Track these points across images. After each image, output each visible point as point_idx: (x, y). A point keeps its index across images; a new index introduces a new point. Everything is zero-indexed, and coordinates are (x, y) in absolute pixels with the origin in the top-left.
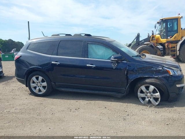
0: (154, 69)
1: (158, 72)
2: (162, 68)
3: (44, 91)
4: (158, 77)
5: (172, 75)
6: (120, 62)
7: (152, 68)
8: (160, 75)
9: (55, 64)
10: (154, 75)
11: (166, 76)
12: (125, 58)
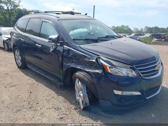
0: (87, 60)
1: (91, 65)
2: (96, 60)
3: (21, 64)
4: (89, 71)
5: (110, 72)
6: (59, 45)
7: (85, 58)
8: (93, 69)
9: (22, 41)
10: (87, 68)
11: (98, 73)
12: (64, 41)
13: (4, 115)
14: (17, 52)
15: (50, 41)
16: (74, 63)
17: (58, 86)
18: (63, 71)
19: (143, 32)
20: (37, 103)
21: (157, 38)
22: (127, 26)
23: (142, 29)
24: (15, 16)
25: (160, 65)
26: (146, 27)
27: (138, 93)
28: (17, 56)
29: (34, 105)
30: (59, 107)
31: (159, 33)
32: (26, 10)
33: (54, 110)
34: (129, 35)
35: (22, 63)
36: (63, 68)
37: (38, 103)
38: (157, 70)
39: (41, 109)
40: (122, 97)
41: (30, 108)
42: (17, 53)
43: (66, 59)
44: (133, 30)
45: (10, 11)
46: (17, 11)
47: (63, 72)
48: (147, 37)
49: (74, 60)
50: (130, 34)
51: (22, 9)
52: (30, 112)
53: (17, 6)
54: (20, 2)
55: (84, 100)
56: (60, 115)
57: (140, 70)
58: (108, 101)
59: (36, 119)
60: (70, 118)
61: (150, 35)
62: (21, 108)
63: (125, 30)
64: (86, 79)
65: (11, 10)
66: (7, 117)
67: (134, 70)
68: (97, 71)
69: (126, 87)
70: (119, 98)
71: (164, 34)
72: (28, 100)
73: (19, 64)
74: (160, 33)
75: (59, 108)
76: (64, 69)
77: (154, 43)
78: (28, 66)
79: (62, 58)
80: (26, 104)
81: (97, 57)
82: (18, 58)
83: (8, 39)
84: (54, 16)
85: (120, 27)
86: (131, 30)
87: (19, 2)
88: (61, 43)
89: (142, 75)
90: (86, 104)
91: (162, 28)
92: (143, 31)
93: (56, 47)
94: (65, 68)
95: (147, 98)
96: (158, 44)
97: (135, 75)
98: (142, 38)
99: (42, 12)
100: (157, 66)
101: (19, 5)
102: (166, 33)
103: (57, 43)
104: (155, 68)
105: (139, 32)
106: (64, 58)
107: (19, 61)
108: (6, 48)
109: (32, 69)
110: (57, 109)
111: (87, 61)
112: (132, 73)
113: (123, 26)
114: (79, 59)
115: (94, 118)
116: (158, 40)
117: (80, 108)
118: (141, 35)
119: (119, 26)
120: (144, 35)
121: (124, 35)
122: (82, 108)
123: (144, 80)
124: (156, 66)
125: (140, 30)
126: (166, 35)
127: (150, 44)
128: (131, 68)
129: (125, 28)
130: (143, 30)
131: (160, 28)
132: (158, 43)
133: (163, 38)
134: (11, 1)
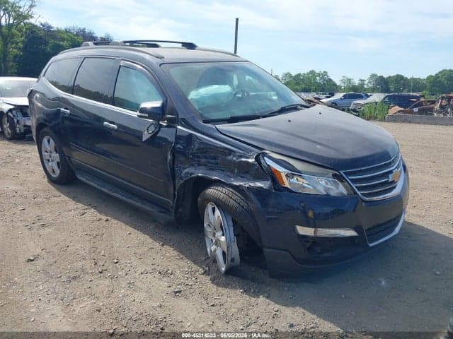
0: (234, 159)
1: (245, 170)
2: (257, 159)
3: (58, 172)
4: (240, 185)
5: (289, 187)
6: (165, 124)
7: (230, 154)
8: (249, 180)
9: (64, 113)
10: (234, 177)
11: (261, 188)
12: (177, 115)
13: (41, 288)
14: (49, 141)
15: (143, 115)
16: (203, 167)
17: (160, 223)
18: (175, 187)
19: (365, 90)
20: (115, 261)
21: (400, 107)
22: (325, 72)
23: (362, 80)
24: (21, 45)
25: (401, 171)
26: (373, 76)
27: (351, 233)
28: (46, 152)
29: (109, 265)
30: (168, 270)
31: (405, 93)
32: (49, 27)
33: (157, 275)
34: (329, 97)
35: (61, 171)
36: (174, 180)
37: (117, 262)
38: (393, 182)
39: (127, 274)
40: (315, 241)
41: (100, 273)
42: (49, 144)
43: (182, 159)
44: (338, 83)
45: (4, 30)
46: (24, 30)
47: (174, 189)
48: (376, 103)
49: (203, 160)
50: (332, 95)
51: (38, 24)
52: (101, 282)
53: (25, 17)
54: (35, 6)
55: (228, 251)
56: (174, 287)
57: (354, 181)
58: (285, 250)
59: (120, 296)
60: (197, 291)
61: (382, 96)
62: (78, 273)
63: (319, 84)
64: (232, 202)
65: (9, 26)
66: (49, 293)
67: (342, 182)
68: (259, 184)
69: (324, 220)
70: (308, 245)
71: (418, 95)
72: (92, 256)
73: (54, 172)
74: (409, 91)
75: (170, 272)
76: (179, 183)
77: (394, 119)
78: (79, 177)
79: (173, 155)
80: (88, 264)
81: (259, 151)
82: (50, 157)
83: (12, 107)
84: (148, 54)
85: (304, 74)
86: (335, 85)
87: (31, 6)
88: (170, 120)
89: (359, 193)
90: (233, 260)
91: (414, 80)
92: (365, 87)
93: (157, 130)
94: (181, 178)
95: (371, 245)
96: (403, 122)
97: (345, 192)
98: (362, 105)
99: (116, 44)
100: (394, 171)
101: (30, 13)
102: (424, 92)
103: (158, 121)
104: (388, 177)
105: (354, 88)
106: (176, 155)
107: (53, 165)
108: (6, 133)
109: (91, 183)
110: (165, 274)
111: (234, 161)
112: (338, 188)
113: (312, 72)
114: (215, 158)
115: (252, 291)
116: (402, 109)
117: (218, 270)
118: (360, 97)
119: (302, 73)
120: (368, 96)
121: (316, 96)
122: (223, 269)
123: (364, 204)
124: (391, 172)
125: (356, 82)
126: (423, 96)
127: (383, 120)
128: (334, 176)
129: (318, 78)
130: (366, 82)
131: (409, 78)
132: (403, 120)
133: (415, 106)
134: (7, 2)
